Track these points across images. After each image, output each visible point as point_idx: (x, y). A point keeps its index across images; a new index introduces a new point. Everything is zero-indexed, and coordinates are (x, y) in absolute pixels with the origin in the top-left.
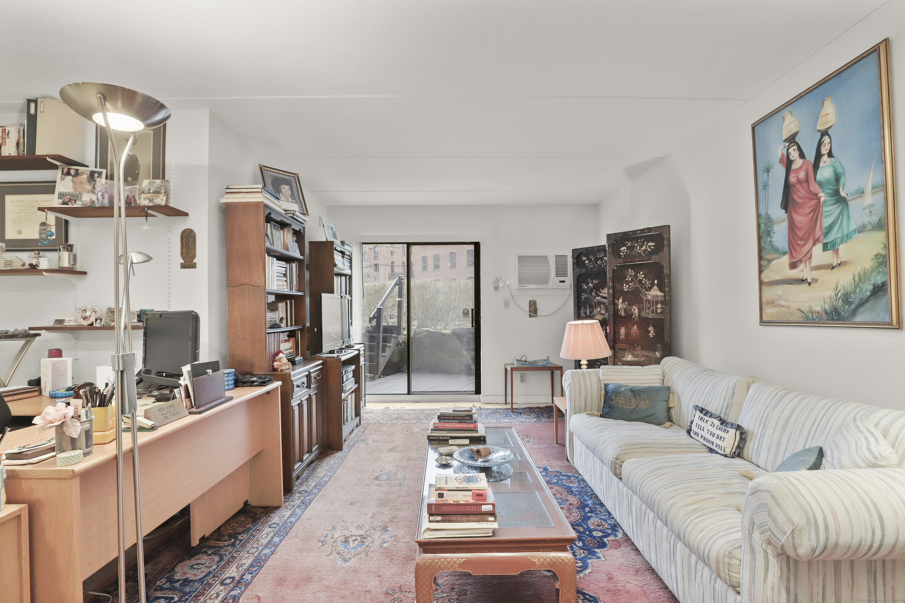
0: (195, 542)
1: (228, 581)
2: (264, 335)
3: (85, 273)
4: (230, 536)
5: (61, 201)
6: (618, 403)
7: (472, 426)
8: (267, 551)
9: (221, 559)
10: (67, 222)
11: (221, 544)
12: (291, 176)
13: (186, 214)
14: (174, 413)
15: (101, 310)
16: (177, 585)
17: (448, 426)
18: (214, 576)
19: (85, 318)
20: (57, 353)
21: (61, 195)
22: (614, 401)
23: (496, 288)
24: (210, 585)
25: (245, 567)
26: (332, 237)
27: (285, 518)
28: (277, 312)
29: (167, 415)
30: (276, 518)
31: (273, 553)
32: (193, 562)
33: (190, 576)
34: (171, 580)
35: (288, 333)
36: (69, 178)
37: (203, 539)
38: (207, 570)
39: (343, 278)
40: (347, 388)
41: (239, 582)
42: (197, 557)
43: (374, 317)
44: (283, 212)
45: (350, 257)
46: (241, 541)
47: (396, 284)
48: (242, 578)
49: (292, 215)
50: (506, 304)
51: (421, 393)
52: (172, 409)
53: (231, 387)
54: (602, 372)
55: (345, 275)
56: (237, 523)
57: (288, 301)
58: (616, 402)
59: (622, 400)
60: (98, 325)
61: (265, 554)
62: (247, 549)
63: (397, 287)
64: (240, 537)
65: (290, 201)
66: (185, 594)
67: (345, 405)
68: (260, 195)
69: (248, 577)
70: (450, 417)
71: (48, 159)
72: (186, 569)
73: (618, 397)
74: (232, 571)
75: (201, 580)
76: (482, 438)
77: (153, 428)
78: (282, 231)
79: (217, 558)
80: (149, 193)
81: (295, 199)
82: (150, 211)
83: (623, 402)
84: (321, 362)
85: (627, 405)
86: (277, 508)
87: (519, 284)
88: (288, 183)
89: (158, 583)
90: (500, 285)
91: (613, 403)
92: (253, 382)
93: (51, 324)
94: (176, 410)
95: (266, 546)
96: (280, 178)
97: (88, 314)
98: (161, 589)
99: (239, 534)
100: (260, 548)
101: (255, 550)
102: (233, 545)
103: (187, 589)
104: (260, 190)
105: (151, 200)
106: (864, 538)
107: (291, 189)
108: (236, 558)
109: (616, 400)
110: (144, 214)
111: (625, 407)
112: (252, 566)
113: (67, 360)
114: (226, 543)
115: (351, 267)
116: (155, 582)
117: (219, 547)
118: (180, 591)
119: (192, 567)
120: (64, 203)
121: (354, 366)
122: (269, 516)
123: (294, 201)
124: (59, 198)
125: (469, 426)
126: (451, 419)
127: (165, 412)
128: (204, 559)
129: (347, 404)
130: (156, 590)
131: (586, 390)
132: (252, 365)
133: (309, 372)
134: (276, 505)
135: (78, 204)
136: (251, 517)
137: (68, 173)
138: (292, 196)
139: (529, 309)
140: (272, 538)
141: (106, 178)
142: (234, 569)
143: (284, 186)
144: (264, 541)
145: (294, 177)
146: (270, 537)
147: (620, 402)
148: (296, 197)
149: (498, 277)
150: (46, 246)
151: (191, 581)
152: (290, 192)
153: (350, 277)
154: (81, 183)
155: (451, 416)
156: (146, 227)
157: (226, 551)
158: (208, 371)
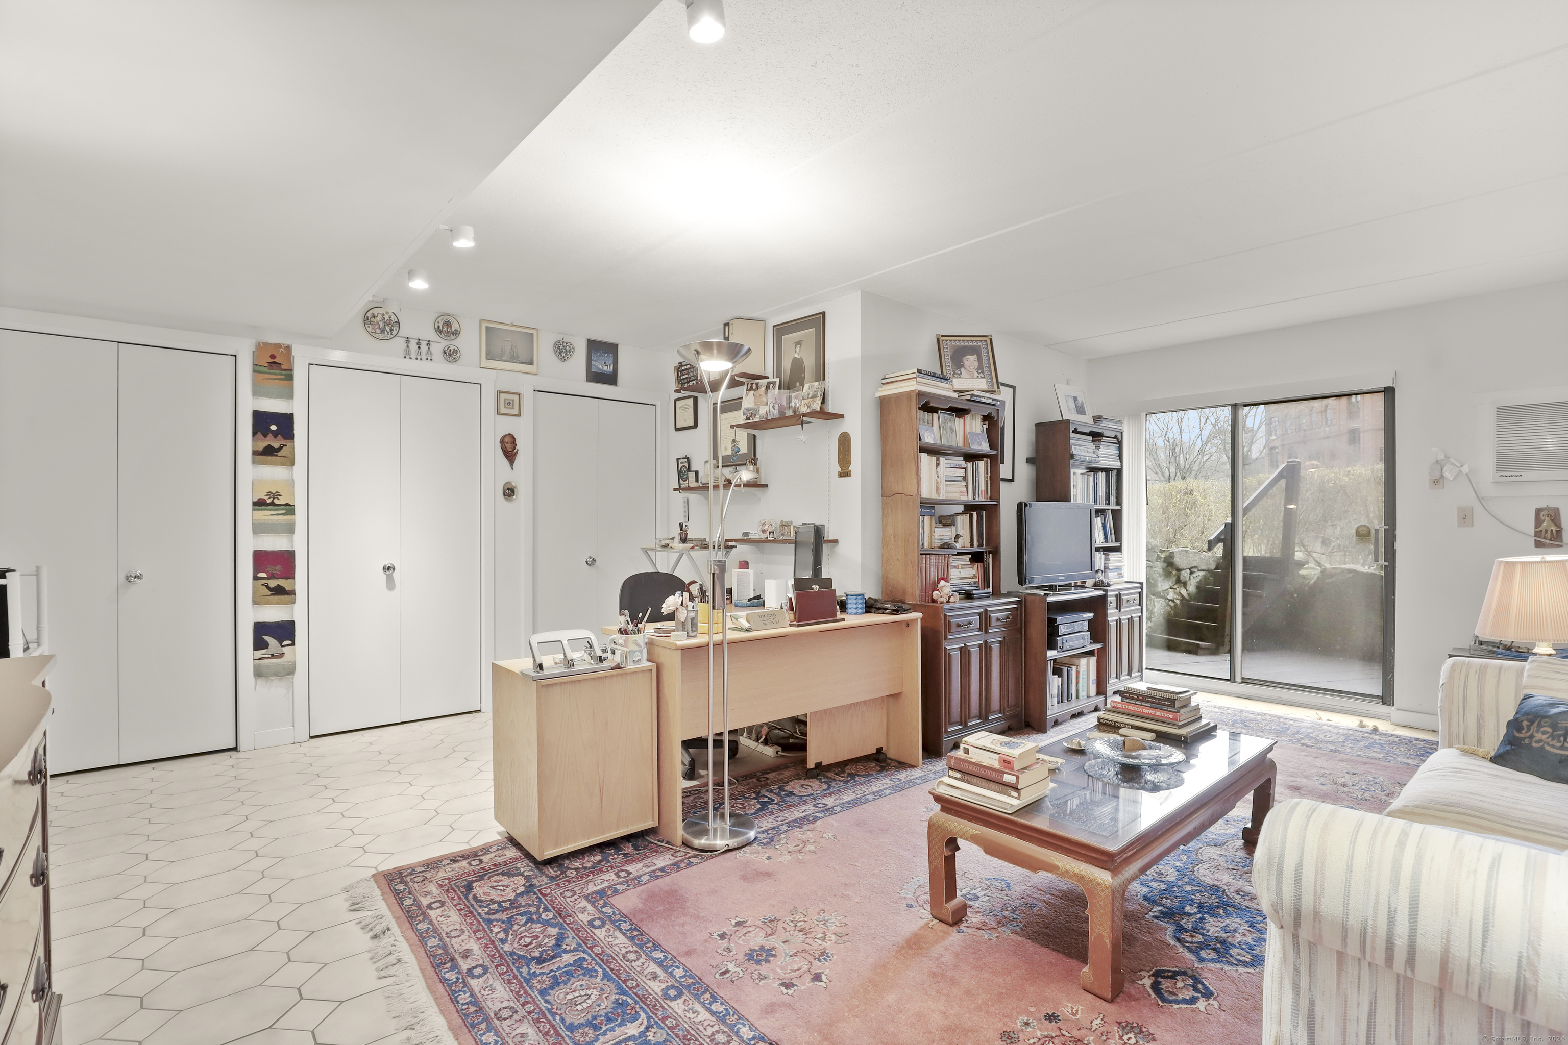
0: (811, 765)
1: (820, 805)
2: (916, 555)
3: (766, 486)
4: (850, 775)
5: (745, 417)
6: (1531, 737)
7: (1171, 716)
8: (871, 797)
9: (829, 788)
10: (754, 436)
11: (837, 777)
12: (981, 341)
13: (842, 416)
14: (774, 621)
15: (776, 523)
16: (783, 793)
17: (1132, 708)
18: (813, 798)
19: (764, 531)
20: (744, 565)
21: (746, 411)
22: (1523, 732)
23: (1437, 482)
24: (805, 802)
25: (841, 801)
26: (1074, 412)
27: (912, 778)
28: (953, 528)
29: (766, 622)
30: (903, 775)
31: (874, 800)
32: (806, 782)
33: (796, 792)
34: (781, 789)
35: (970, 556)
36: (752, 392)
37: (818, 765)
38: (811, 792)
39: (1102, 476)
40: (1067, 646)
41: (829, 809)
42: (811, 780)
43: (1218, 540)
44: (956, 395)
45: (1118, 439)
46: (856, 781)
47: (1280, 476)
48: (832, 808)
49: (969, 397)
50: (1465, 518)
51: (1258, 682)
52: (772, 618)
53: (860, 611)
54: (1530, 670)
55: (1107, 471)
56: (864, 767)
57: (975, 514)
58: (1528, 734)
59: (1544, 733)
60: (771, 539)
61: (867, 799)
62: (855, 789)
63: (1283, 483)
64: (857, 778)
65: (975, 377)
66: (784, 801)
67: (1074, 673)
68: (914, 382)
69: (838, 809)
70: (1139, 695)
71: (736, 378)
72: (797, 786)
73: (1536, 724)
74: (830, 801)
75: (801, 797)
76: (1183, 739)
77: (748, 630)
78: (962, 420)
79: (825, 786)
80: (808, 398)
81: (983, 372)
82: (804, 419)
83: (1544, 737)
84: (1017, 599)
85: (1553, 746)
86: (913, 767)
87: (1497, 471)
88: (975, 351)
89: (772, 787)
90: (1447, 474)
91: (1522, 736)
92: (886, 609)
93: (740, 537)
94: (776, 620)
95: (874, 793)
96: (965, 347)
97: (766, 527)
98: (771, 791)
99: (859, 776)
100: (867, 793)
101: (862, 792)
102: (846, 782)
103: (787, 799)
104: (914, 376)
105: (809, 406)
106: (1370, 922)
107: (979, 359)
108: (840, 792)
109: (1529, 730)
110: (800, 421)
111: (1547, 748)
112: (848, 802)
113: (750, 572)
114: (841, 779)
115: (1120, 456)
116: (770, 786)
117: (834, 780)
118: (782, 797)
119: (802, 786)
120: (748, 419)
121: (1092, 614)
122: (899, 771)
123: (982, 375)
124: (744, 414)
125: (1166, 715)
126: (1140, 700)
127: (765, 619)
128: (815, 783)
129: (1078, 673)
130: (767, 791)
131: (1481, 704)
132: (904, 592)
133: (986, 610)
134: (913, 764)
135: (757, 419)
136: (881, 767)
137: (751, 388)
138: (980, 369)
139: (1536, 527)
140: (885, 789)
141: (780, 388)
142: (832, 799)
143: (968, 357)
144: (874, 789)
145: (986, 341)
146: (884, 787)
147: (1539, 736)
148: (985, 369)
149: (1441, 457)
150: (735, 461)
151: (794, 794)
152: (976, 364)
153: (1119, 472)
154: (760, 396)
155: (1141, 696)
156: (802, 437)
157: (837, 784)
158: (814, 586)
